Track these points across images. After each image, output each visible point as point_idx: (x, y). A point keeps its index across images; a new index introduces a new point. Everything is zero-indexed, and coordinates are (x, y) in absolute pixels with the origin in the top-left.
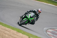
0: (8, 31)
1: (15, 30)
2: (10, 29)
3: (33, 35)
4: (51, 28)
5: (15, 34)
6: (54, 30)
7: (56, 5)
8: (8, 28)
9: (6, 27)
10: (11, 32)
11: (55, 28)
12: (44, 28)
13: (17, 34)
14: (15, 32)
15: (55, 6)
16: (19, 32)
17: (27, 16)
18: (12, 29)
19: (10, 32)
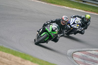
0: (8, 59)
1: (18, 56)
2: (10, 55)
3: (49, 63)
4: (81, 50)
5: (20, 62)
6: (85, 52)
7: (86, 11)
8: (6, 52)
9: (3, 51)
10: (12, 59)
11: (87, 49)
12: (68, 51)
13: (23, 63)
14: (19, 59)
15: (84, 12)
16: (26, 59)
17: (46, 29)
18: (14, 55)
19: (10, 60)
